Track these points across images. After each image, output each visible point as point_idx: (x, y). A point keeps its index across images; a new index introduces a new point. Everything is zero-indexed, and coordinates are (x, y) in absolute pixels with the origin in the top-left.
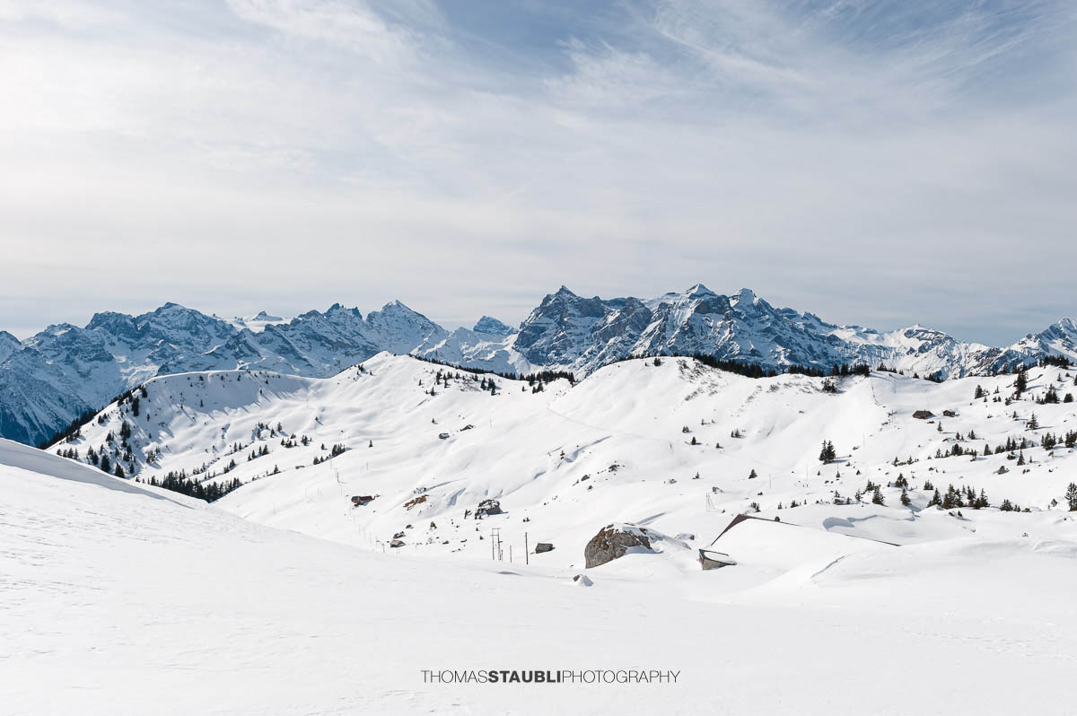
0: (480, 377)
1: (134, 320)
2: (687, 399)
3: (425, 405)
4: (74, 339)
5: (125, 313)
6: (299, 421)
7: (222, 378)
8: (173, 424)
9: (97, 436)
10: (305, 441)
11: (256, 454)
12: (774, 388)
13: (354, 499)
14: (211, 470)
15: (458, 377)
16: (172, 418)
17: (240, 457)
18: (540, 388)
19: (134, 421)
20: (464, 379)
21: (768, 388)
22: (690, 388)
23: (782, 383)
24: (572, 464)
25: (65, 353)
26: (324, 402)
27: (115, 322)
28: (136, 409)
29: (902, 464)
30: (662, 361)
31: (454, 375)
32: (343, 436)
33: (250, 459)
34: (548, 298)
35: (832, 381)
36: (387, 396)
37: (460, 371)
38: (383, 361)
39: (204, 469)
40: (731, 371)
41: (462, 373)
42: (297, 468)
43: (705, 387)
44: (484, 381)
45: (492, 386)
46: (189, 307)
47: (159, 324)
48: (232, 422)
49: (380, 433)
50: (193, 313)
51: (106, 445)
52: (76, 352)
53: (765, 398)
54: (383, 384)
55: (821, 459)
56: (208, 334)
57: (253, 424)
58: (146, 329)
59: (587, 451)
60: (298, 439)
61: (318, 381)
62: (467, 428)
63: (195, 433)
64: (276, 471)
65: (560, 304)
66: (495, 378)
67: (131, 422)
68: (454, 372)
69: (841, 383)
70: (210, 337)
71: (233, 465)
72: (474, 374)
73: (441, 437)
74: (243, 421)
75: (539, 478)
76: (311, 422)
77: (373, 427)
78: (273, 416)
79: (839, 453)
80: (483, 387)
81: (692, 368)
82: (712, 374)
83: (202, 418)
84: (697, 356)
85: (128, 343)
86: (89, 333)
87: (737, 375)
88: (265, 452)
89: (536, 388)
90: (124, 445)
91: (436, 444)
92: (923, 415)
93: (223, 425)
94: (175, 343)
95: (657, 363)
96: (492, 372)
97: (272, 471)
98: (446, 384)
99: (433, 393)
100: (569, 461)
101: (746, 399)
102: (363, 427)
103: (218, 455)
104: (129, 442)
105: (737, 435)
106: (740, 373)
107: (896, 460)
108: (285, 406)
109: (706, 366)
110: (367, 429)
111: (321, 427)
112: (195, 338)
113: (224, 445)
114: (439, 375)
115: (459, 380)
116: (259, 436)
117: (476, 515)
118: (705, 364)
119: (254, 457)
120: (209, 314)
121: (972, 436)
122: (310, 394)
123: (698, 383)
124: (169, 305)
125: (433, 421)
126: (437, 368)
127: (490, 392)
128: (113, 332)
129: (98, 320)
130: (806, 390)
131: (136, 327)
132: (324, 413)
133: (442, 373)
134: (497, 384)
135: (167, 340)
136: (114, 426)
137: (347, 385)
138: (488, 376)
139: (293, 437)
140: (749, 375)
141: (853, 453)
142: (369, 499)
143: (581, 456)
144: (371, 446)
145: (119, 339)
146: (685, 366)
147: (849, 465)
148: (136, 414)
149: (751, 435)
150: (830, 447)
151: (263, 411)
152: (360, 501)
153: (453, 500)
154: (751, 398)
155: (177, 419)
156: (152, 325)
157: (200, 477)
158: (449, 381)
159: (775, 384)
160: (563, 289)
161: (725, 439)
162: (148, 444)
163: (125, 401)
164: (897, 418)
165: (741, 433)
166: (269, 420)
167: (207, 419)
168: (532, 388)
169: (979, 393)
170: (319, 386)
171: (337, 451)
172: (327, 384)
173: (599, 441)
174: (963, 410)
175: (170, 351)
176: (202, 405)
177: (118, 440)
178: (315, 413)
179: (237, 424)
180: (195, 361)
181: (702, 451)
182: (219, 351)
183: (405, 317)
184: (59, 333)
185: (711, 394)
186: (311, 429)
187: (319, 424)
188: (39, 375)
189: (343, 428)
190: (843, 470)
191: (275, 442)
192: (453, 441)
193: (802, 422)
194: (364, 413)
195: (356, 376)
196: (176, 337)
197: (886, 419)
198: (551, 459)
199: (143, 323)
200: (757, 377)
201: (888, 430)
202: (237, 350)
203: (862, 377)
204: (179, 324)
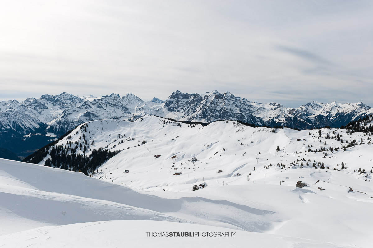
1: (54, 97)
2: (237, 132)
3: (162, 129)
4: (36, 102)
5: (51, 95)
6: (130, 133)
7: (107, 122)
9: (76, 137)
10: (133, 139)
11: (120, 142)
12: (259, 131)
13: (155, 156)
14: (109, 147)
15: (170, 122)
16: (95, 133)
17: (116, 143)
18: (194, 126)
20: (172, 123)
21: (258, 131)
22: (237, 129)
23: (261, 129)
25: (33, 107)
26: (134, 128)
27: (48, 97)
28: (86, 130)
29: (298, 153)
31: (169, 122)
32: (143, 138)
33: (119, 144)
34: (173, 93)
35: (274, 130)
36: (151, 126)
37: (170, 120)
38: (148, 117)
39: (107, 147)
40: (247, 125)
41: (171, 121)
42: (135, 147)
43: (241, 129)
44: (177, 123)
45: (179, 125)
46: (70, 93)
47: (61, 98)
48: (112, 133)
49: (152, 137)
50: (71, 95)
51: (80, 140)
52: (37, 106)
53: (257, 133)
54: (149, 124)
55: (277, 150)
56: (76, 102)
57: (117, 134)
58: (58, 99)
59: (214, 145)
60: (131, 138)
62: (178, 137)
63: (102, 137)
64: (129, 148)
65: (177, 95)
66: (180, 123)
67: (85, 134)
69: (276, 130)
71: (115, 145)
72: (174, 122)
73: (172, 139)
74: (114, 133)
75: (203, 151)
76: (132, 134)
77: (149, 135)
79: (280, 149)
80: (177, 125)
81: (237, 124)
82: (242, 126)
83: (103, 133)
84: (238, 121)
85: (52, 104)
86: (41, 101)
87: (249, 127)
88: (123, 142)
89: (193, 126)
90: (84, 140)
91: (170, 142)
92: (299, 140)
93: (109, 134)
94: (66, 104)
95: (227, 122)
96: (179, 121)
97: (128, 148)
98: (167, 124)
99: (163, 126)
100: (210, 147)
101: (252, 133)
103: (110, 143)
104: (85, 139)
105: (252, 142)
107: (297, 152)
108: (124, 129)
109: (240, 124)
110: (148, 136)
112: (72, 102)
113: (111, 140)
114: (164, 122)
116: (119, 138)
117: (192, 161)
119: (120, 143)
120: (76, 96)
121: (312, 146)
123: (239, 128)
124: (64, 93)
125: (165, 134)
126: (164, 119)
127: (179, 127)
128: (48, 100)
129: (43, 97)
130: (268, 131)
131: (55, 99)
132: (136, 131)
133: (165, 121)
134: (181, 125)
135: (64, 103)
136: (80, 134)
137: (139, 123)
138: (178, 122)
139: (129, 138)
140: (252, 127)
141: (284, 149)
142: (159, 156)
143: (212, 147)
144: (152, 141)
145: (50, 103)
146: (235, 124)
147: (284, 152)
148: (86, 132)
149: (256, 142)
150: (278, 147)
151: (119, 131)
152: (157, 157)
153: (183, 157)
154: (254, 133)
155: (97, 133)
156: (59, 99)
157: (108, 148)
158: (167, 123)
159: (259, 129)
160: (178, 91)
161: (249, 143)
162: (90, 140)
163: (82, 128)
164: (293, 141)
166: (121, 133)
167: (105, 133)
169: (310, 134)
170: (131, 124)
171: (144, 142)
172: (134, 123)
173: (216, 143)
174: (307, 139)
175: (65, 106)
176: (103, 129)
177: (83, 139)
178: (133, 132)
180: (73, 109)
181: (244, 146)
182: (80, 107)
183: (133, 98)
184: (32, 101)
185: (243, 131)
186: (133, 136)
187: (135, 134)
188: (27, 113)
189: (142, 135)
190: (284, 153)
191: (124, 139)
192: (175, 141)
193: (268, 139)
194: (146, 131)
195: (141, 121)
196: (66, 102)
197: (290, 141)
198: (205, 146)
199: (57, 98)
200: (254, 127)
201: (291, 144)
202: (86, 106)
203: (281, 129)
204: (67, 98)
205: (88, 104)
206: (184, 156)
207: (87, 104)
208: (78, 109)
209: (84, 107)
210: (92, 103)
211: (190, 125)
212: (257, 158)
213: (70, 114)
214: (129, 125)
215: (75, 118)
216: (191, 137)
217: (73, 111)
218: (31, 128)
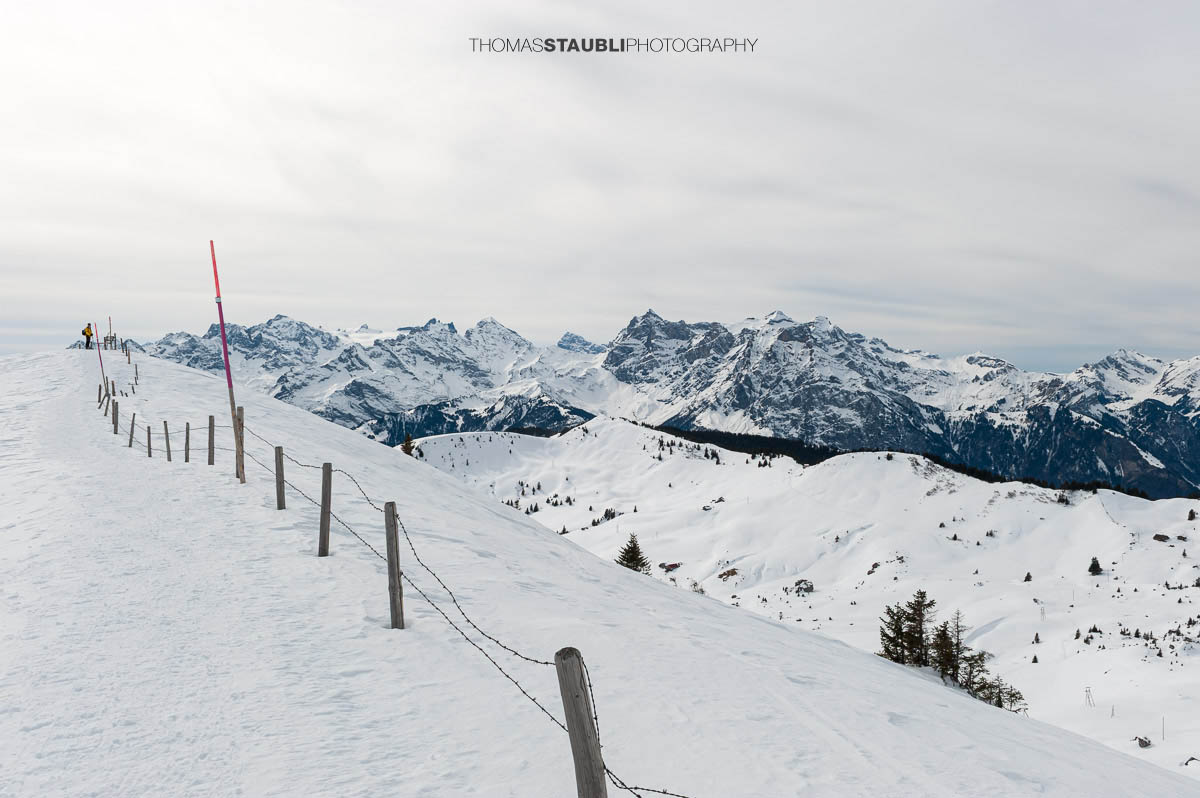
0: (703, 446)
1: (249, 331)
2: (929, 494)
3: (656, 469)
4: (194, 347)
5: (240, 324)
6: (553, 480)
7: (478, 439)
10: (569, 501)
11: (529, 510)
12: (1011, 495)
13: (662, 566)
15: (681, 445)
18: (766, 464)
20: (687, 447)
21: (1006, 495)
22: (927, 484)
23: (1017, 490)
25: (187, 361)
26: (564, 462)
27: (231, 332)
30: (893, 456)
31: (677, 443)
32: (602, 496)
34: (634, 321)
35: (1064, 494)
36: (617, 457)
37: (681, 439)
38: (602, 426)
40: (963, 473)
41: (684, 442)
42: (582, 529)
43: (942, 485)
44: (706, 451)
45: (715, 455)
46: (298, 319)
47: (270, 334)
48: (496, 479)
50: (301, 325)
53: (1005, 503)
54: (611, 446)
56: (316, 345)
57: (514, 482)
58: (259, 338)
59: (857, 536)
60: (562, 498)
62: (721, 500)
64: (565, 531)
65: (648, 326)
66: (716, 448)
68: (676, 440)
69: (1073, 496)
70: (318, 348)
72: (696, 444)
73: (704, 509)
74: (504, 478)
75: (823, 558)
76: (562, 483)
77: (618, 488)
78: (527, 474)
80: (707, 456)
81: (924, 466)
82: (946, 474)
83: (472, 476)
84: (926, 456)
85: (243, 352)
86: (207, 343)
87: (971, 477)
88: (537, 509)
89: (763, 462)
92: (1161, 538)
93: (490, 483)
94: (285, 353)
95: (889, 458)
97: (560, 531)
98: (671, 451)
99: (660, 458)
100: (844, 545)
101: (987, 501)
102: (610, 488)
105: (990, 534)
106: (973, 476)
107: (1167, 584)
108: (533, 465)
109: (938, 465)
110: (614, 490)
111: (575, 488)
112: (304, 348)
114: (661, 443)
115: (682, 448)
116: (523, 493)
117: (798, 592)
118: (935, 463)
120: (317, 327)
123: (933, 480)
124: (280, 317)
125: (670, 486)
126: (656, 434)
127: (714, 462)
129: (215, 330)
130: (1041, 499)
131: (250, 337)
132: (570, 473)
133: (665, 440)
134: (719, 455)
135: (279, 351)
137: (578, 444)
138: (709, 446)
139: (556, 496)
140: (982, 479)
141: (1114, 567)
142: (675, 566)
143: (853, 542)
144: (635, 511)
145: (235, 349)
146: (918, 464)
147: (1118, 579)
149: (1003, 535)
151: (518, 470)
152: (668, 568)
153: (758, 575)
154: (991, 501)
156: (264, 336)
158: (673, 448)
159: (1010, 490)
160: (650, 313)
161: (983, 537)
164: (1142, 540)
165: (995, 533)
166: (526, 478)
168: (756, 461)
169: (1192, 516)
171: (609, 515)
172: (557, 443)
173: (864, 528)
174: (1189, 534)
175: (282, 361)
176: (468, 464)
178: (563, 475)
179: (500, 481)
180: (310, 373)
181: (967, 548)
182: (333, 364)
183: (500, 334)
184: (180, 342)
185: (951, 492)
186: (566, 488)
187: (570, 483)
189: (596, 488)
190: (1118, 584)
191: (539, 499)
192: (716, 513)
193: (1045, 527)
194: (604, 473)
195: (582, 437)
196: (286, 347)
197: (1131, 539)
198: (828, 540)
199: (256, 334)
200: (990, 482)
201: (1139, 550)
202: (349, 363)
203: (1090, 493)
204: (288, 335)
205: (357, 356)
206: (763, 572)
207: (354, 354)
208: (326, 372)
209: (345, 365)
210: (369, 353)
211: (753, 458)
212: (1035, 601)
213: (299, 387)
214: (547, 452)
215: (317, 400)
216: (768, 504)
217: (310, 378)
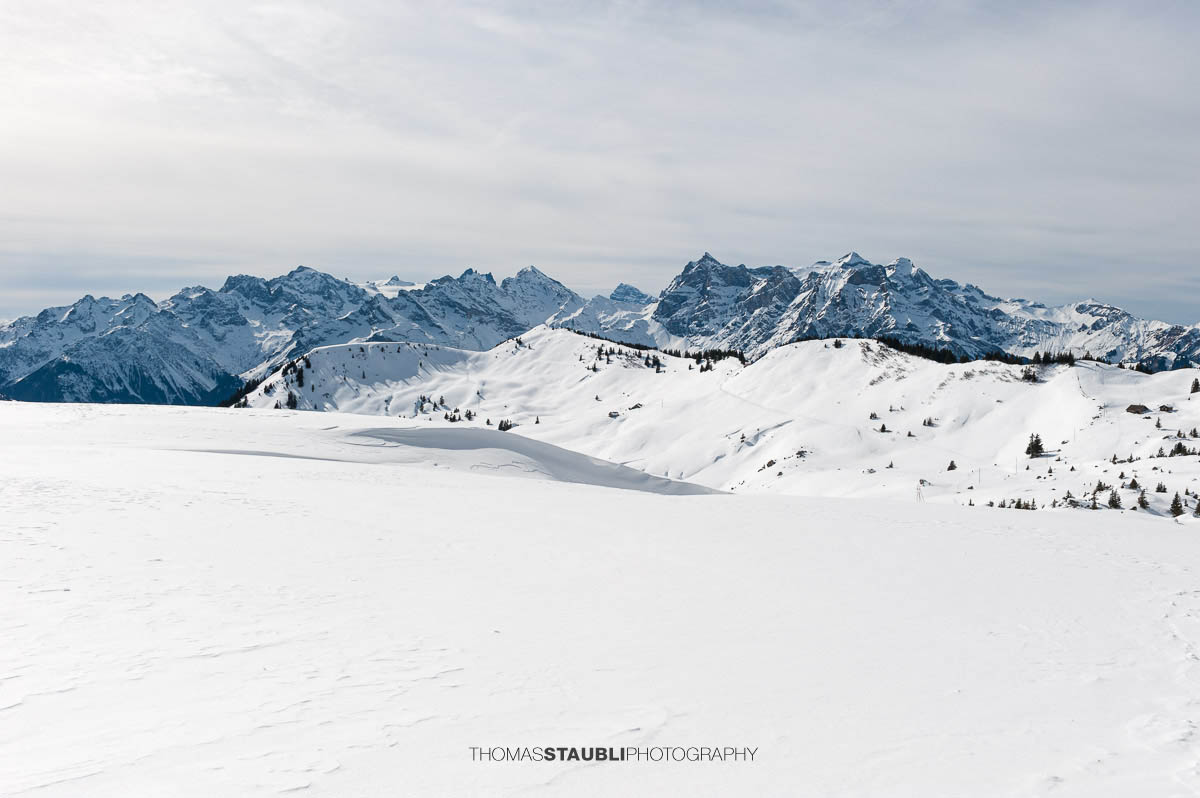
0: (644, 353)
1: (267, 284)
2: (872, 384)
3: (588, 381)
4: (209, 302)
5: (258, 276)
6: (460, 395)
7: (382, 350)
8: (336, 396)
10: (469, 416)
12: (968, 375)
15: (620, 353)
16: (335, 390)
18: (709, 367)
19: (299, 392)
20: (627, 355)
21: (962, 375)
22: (874, 372)
23: (977, 370)
24: (753, 449)
25: (200, 317)
26: (485, 375)
27: (249, 285)
28: (300, 380)
29: (1122, 462)
30: (843, 343)
31: (616, 351)
32: (509, 410)
34: (690, 266)
35: (1033, 369)
36: (547, 371)
37: (621, 347)
38: (541, 335)
40: (919, 356)
41: (625, 349)
43: (891, 372)
44: (648, 358)
45: (657, 363)
46: (321, 271)
47: (292, 287)
48: (394, 394)
49: (543, 409)
50: (326, 277)
52: (211, 315)
53: (958, 386)
54: (543, 359)
55: (1028, 452)
56: (341, 299)
57: (415, 397)
59: (769, 435)
60: (462, 413)
61: (477, 354)
62: (636, 407)
65: (702, 272)
66: (660, 356)
67: (295, 392)
68: (617, 348)
69: (1043, 372)
70: (343, 302)
72: (638, 351)
73: (611, 415)
74: (405, 394)
75: (719, 460)
76: (472, 396)
77: (535, 402)
78: (434, 389)
79: (1046, 446)
80: (647, 364)
81: (876, 351)
82: (898, 358)
83: (365, 390)
84: (880, 340)
85: (262, 307)
86: (223, 297)
87: (925, 361)
89: (705, 366)
91: (606, 423)
92: (1137, 409)
93: (385, 397)
94: (308, 308)
95: (838, 345)
96: (656, 349)
98: (608, 360)
99: (595, 369)
100: (750, 444)
101: (937, 385)
102: (525, 402)
105: (929, 423)
106: (929, 358)
107: (1115, 458)
108: (445, 379)
109: (892, 349)
110: (529, 404)
111: (483, 402)
112: (328, 303)
114: (600, 351)
115: (621, 356)
116: (421, 410)
118: (890, 347)
120: (342, 279)
121: (1195, 434)
122: (468, 367)
123: (882, 367)
124: (301, 269)
125: (597, 398)
126: (598, 343)
127: (655, 370)
128: (246, 296)
129: (233, 283)
130: (1004, 378)
131: (270, 291)
132: (485, 387)
133: (604, 349)
134: (662, 361)
135: (300, 305)
136: (281, 395)
137: (506, 359)
138: (652, 353)
139: (457, 411)
140: (940, 360)
141: (1062, 447)
143: (762, 441)
144: (537, 422)
145: (253, 303)
146: (869, 349)
147: (1059, 460)
148: (301, 385)
149: (945, 424)
150: (1038, 441)
151: (424, 384)
154: (943, 384)
155: (341, 390)
156: (285, 289)
158: (611, 357)
159: (970, 371)
160: (706, 257)
161: (918, 428)
163: (289, 371)
164: (1110, 412)
165: (934, 422)
166: (431, 393)
167: (371, 391)
168: (700, 366)
169: (1196, 387)
170: (477, 359)
171: (504, 427)
172: (485, 357)
173: (780, 425)
174: (1181, 406)
175: (303, 316)
176: (364, 377)
178: (476, 388)
179: (399, 396)
180: (329, 327)
181: (894, 440)
182: (353, 318)
183: (541, 283)
184: (194, 296)
185: (899, 379)
186: (473, 403)
187: (480, 398)
188: (175, 338)
189: (504, 403)
190: (1055, 465)
191: (438, 416)
192: (624, 420)
193: (1000, 411)
194: (524, 388)
195: (514, 349)
196: (309, 301)
197: (1097, 412)
198: (731, 442)
199: (276, 287)
200: (948, 363)
201: (1100, 424)
202: (371, 315)
203: (1066, 366)
204: (311, 288)
205: (379, 308)
207: (376, 306)
208: (346, 327)
209: (366, 318)
210: (392, 305)
212: (922, 482)
213: (316, 343)
216: (685, 406)
217: (328, 332)
218: (189, 389)
